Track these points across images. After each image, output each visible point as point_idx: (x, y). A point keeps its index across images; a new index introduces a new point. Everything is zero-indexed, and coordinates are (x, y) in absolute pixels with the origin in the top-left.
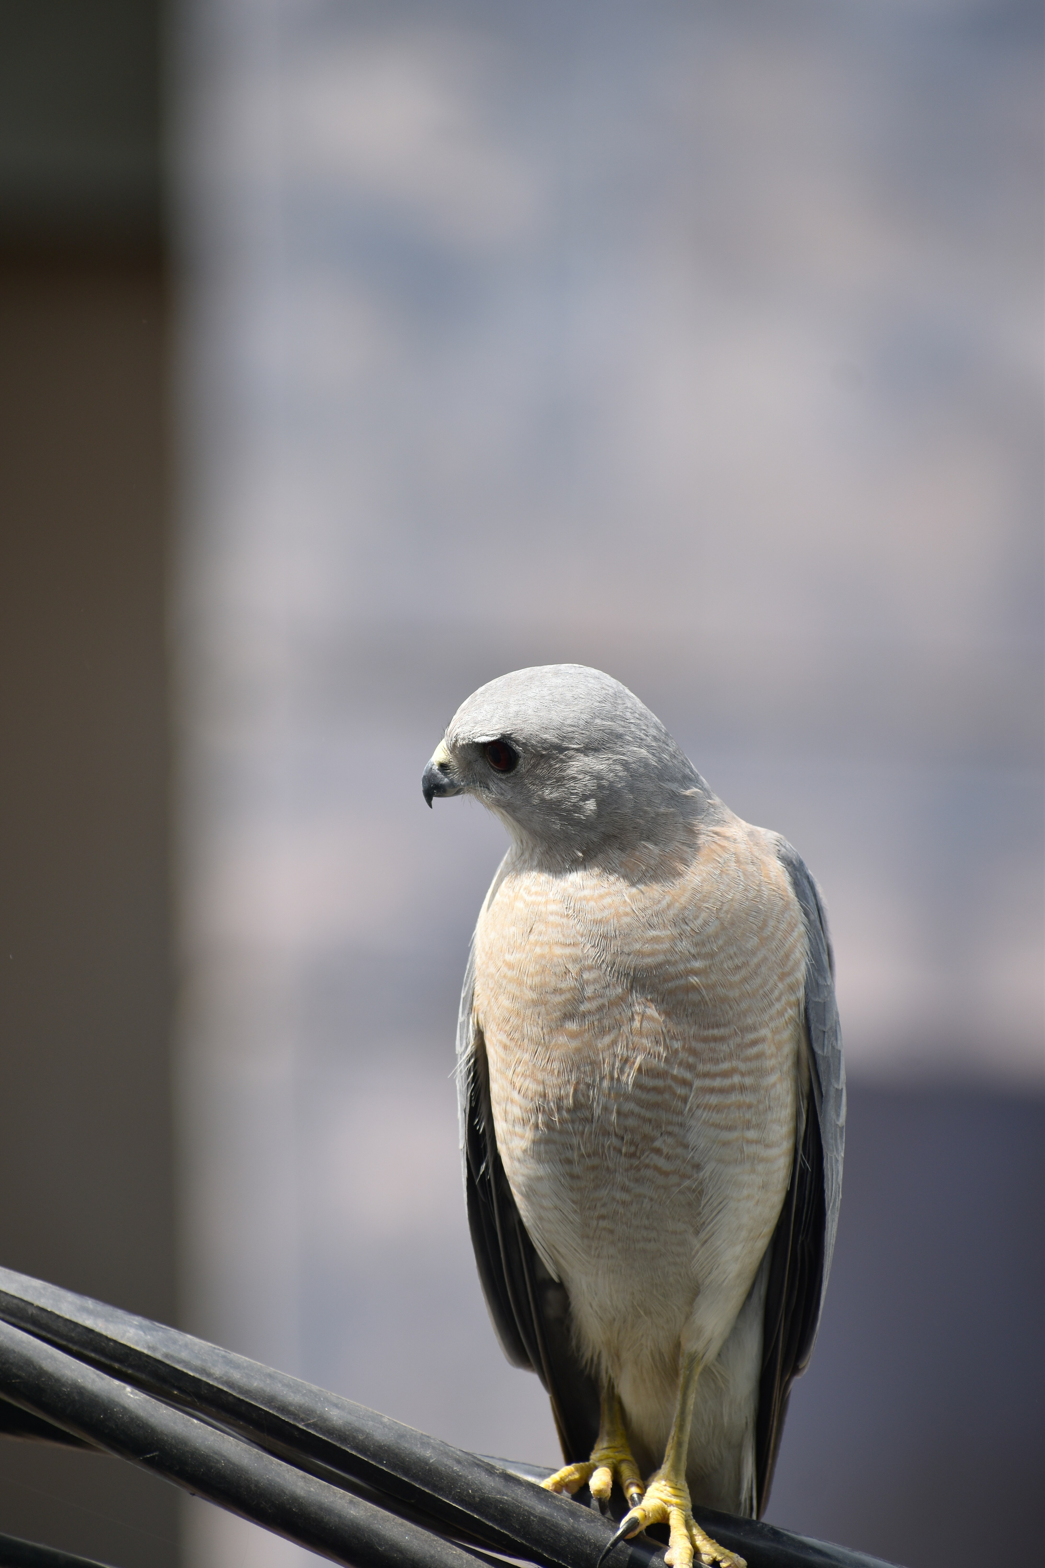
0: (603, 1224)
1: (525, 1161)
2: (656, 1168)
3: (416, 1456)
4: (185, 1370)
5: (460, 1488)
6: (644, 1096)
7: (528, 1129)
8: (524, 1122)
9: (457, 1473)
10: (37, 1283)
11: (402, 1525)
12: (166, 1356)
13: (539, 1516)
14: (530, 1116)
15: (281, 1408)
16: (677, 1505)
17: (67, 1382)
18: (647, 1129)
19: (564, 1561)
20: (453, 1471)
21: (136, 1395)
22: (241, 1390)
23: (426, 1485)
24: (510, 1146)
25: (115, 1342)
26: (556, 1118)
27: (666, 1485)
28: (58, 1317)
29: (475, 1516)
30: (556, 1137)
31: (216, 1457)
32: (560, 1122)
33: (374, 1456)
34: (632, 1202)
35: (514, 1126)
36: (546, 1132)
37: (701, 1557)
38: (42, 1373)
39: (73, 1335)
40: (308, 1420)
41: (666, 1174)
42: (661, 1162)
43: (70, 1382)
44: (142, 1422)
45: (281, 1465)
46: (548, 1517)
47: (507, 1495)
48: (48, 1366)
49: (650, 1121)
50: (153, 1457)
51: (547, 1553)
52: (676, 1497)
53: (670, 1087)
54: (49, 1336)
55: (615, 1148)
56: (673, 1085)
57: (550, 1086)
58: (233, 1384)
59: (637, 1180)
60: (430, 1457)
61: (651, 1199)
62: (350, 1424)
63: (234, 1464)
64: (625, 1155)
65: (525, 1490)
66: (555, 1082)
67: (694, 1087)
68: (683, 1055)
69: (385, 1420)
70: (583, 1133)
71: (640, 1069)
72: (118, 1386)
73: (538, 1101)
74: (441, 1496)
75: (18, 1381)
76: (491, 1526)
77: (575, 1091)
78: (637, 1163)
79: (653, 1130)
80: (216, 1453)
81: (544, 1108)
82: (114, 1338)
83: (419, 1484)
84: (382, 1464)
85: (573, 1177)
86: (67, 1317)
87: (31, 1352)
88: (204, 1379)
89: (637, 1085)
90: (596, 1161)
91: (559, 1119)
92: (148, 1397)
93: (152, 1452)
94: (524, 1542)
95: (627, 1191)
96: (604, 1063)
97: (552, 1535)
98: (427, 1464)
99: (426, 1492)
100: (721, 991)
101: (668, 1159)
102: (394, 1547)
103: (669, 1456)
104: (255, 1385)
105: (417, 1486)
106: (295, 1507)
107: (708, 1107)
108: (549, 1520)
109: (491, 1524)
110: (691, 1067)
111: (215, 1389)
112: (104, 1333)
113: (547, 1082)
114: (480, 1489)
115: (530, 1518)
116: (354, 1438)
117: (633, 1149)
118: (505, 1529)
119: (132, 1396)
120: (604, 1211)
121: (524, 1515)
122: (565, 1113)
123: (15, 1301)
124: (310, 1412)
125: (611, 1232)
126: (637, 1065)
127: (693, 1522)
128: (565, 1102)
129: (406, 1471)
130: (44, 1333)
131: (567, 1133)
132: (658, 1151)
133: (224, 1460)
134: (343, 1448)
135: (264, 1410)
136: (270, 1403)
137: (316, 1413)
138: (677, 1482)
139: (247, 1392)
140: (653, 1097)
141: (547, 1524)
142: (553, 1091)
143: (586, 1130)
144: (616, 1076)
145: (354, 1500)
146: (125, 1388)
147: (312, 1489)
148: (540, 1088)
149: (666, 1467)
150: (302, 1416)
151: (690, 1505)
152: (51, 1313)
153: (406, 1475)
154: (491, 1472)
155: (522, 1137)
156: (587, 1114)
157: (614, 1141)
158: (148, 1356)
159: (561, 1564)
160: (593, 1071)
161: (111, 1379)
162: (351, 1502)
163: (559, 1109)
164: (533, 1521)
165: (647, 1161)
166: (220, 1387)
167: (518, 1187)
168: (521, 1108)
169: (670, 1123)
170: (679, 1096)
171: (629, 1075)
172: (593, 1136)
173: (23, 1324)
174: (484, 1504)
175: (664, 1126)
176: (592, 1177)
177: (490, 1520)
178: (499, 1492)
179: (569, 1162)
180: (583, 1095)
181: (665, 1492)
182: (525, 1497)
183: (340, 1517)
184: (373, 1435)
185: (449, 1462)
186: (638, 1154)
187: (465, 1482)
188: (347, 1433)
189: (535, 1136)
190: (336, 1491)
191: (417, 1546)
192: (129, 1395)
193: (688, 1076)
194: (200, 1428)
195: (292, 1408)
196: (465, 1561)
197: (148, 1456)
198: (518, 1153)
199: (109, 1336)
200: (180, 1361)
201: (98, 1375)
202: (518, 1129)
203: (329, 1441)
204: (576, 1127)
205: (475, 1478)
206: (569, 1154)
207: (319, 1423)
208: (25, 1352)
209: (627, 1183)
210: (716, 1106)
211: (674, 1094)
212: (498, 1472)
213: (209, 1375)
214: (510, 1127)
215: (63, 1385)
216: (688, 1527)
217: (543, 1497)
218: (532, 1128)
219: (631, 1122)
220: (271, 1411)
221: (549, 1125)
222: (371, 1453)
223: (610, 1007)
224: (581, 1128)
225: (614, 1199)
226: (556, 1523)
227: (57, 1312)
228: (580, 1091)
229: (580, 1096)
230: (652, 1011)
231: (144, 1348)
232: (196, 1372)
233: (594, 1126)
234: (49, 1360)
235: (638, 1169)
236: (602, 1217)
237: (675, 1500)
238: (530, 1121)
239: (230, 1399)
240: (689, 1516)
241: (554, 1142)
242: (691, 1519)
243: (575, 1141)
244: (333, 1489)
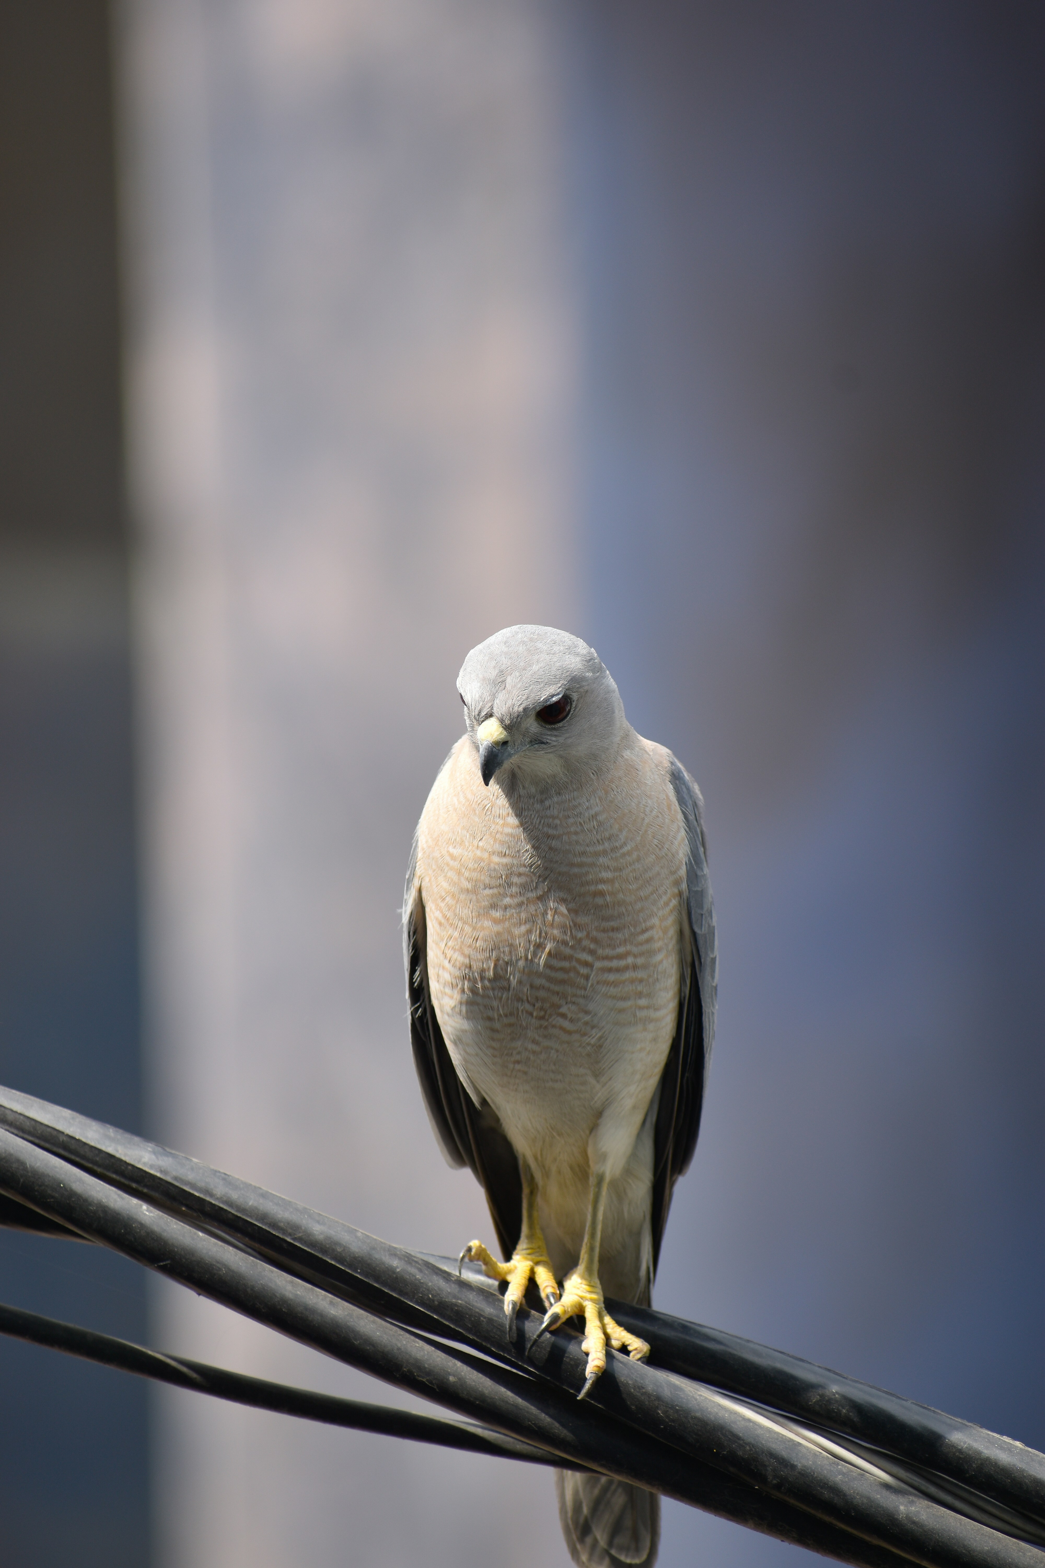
0: (518, 1067)
1: (453, 1016)
2: (561, 1028)
3: (385, 1266)
4: (192, 1191)
5: (422, 1293)
6: (553, 974)
7: (456, 992)
8: (453, 986)
9: (419, 1280)
10: (67, 1113)
11: (374, 1322)
12: (176, 1178)
13: (488, 1317)
14: (458, 981)
15: (272, 1224)
16: (592, 1300)
17: (94, 1202)
18: (555, 999)
19: (509, 1354)
20: (416, 1279)
21: (151, 1212)
22: (239, 1208)
23: (394, 1290)
24: (442, 1002)
25: (133, 1166)
26: (479, 986)
27: (581, 1283)
28: (85, 1144)
29: (435, 1317)
30: (479, 1000)
31: (218, 1265)
32: (482, 989)
33: (350, 1266)
34: (541, 1053)
35: (444, 987)
36: (471, 996)
37: (611, 1341)
38: (72, 1194)
39: (98, 1159)
40: (295, 1234)
41: (570, 1033)
42: (566, 1024)
43: (95, 1202)
44: (156, 1236)
45: (272, 1272)
46: (495, 1318)
47: (461, 1299)
48: (77, 1187)
49: (558, 993)
50: (166, 1265)
51: (494, 1347)
52: (590, 1293)
53: (575, 968)
54: (77, 1159)
55: (527, 1012)
56: (578, 966)
57: (475, 960)
58: (232, 1203)
59: (545, 1037)
60: (397, 1267)
61: (557, 1051)
62: (330, 1238)
63: (233, 1271)
64: (536, 1018)
65: (476, 1295)
66: (479, 957)
67: (594, 968)
68: (586, 943)
69: (359, 1234)
70: (501, 999)
71: (550, 954)
72: (136, 1204)
73: (465, 970)
74: (406, 1299)
75: (52, 1200)
76: (447, 1325)
77: (496, 966)
78: (546, 1023)
79: (559, 1000)
80: (218, 1262)
81: (469, 976)
82: (132, 1162)
83: (387, 1290)
84: (357, 1272)
85: (493, 1030)
86: (92, 1144)
87: (63, 1176)
88: (208, 1199)
89: (547, 965)
90: (512, 1020)
91: (482, 986)
92: (161, 1213)
93: (165, 1261)
94: (475, 1338)
95: (537, 1044)
96: (520, 947)
97: (499, 1333)
98: (394, 1272)
99: (393, 1296)
100: (621, 896)
101: (572, 1022)
102: (368, 1341)
103: (583, 1259)
104: (250, 1204)
105: (386, 1291)
106: (284, 1307)
107: (607, 983)
108: (496, 1321)
109: (447, 1323)
110: (592, 952)
111: (217, 1208)
112: (124, 1158)
113: (472, 956)
114: (439, 1294)
115: (480, 1319)
116: (333, 1250)
117: (542, 1013)
118: (460, 1327)
119: (147, 1213)
120: (518, 1057)
121: (475, 1316)
122: (487, 983)
123: (49, 1130)
124: (297, 1227)
125: (525, 1073)
126: (547, 950)
127: (605, 1312)
128: (487, 973)
129: (377, 1279)
130: (73, 1157)
131: (489, 997)
132: (564, 1016)
133: (225, 1268)
134: (325, 1258)
135: (258, 1226)
136: (263, 1220)
137: (301, 1229)
138: (591, 1281)
139: (244, 1211)
140: (560, 975)
141: (495, 1324)
142: (477, 964)
143: (504, 996)
144: (530, 957)
145: (334, 1301)
146: (141, 1206)
147: (298, 1292)
148: (467, 961)
149: (581, 1267)
150: (290, 1231)
151: (602, 1299)
152: (79, 1141)
153: (377, 1282)
154: (447, 1280)
155: (452, 997)
156: (505, 984)
157: (528, 1007)
158: (160, 1179)
159: (506, 1356)
160: (510, 952)
161: (130, 1197)
162: (331, 1303)
163: (482, 978)
164: (483, 1321)
165: (554, 1023)
166: (222, 1205)
167: (448, 1034)
168: (450, 974)
169: (575, 995)
170: (582, 975)
171: (540, 957)
172: (510, 1001)
173: (55, 1149)
174: (442, 1307)
175: (569, 998)
176: (509, 1031)
177: (447, 1320)
178: (455, 1297)
179: (490, 1019)
180: (502, 969)
181: (581, 1289)
182: (476, 1301)
183: (322, 1315)
184: (349, 1248)
185: (412, 1270)
186: (547, 1017)
187: (425, 1289)
188: (328, 1246)
189: (462, 998)
190: (318, 1294)
191: (386, 1340)
192: (145, 1212)
193: (589, 958)
194: (204, 1241)
195: (282, 1225)
196: (426, 1353)
197: (162, 1264)
198: (448, 1009)
199: (128, 1161)
200: (188, 1183)
201: (119, 1195)
202: (448, 990)
203: (313, 1252)
204: (496, 993)
205: (434, 1285)
206: (490, 1013)
207: (303, 1237)
208: (58, 1176)
209: (537, 1038)
210: (613, 982)
211: (578, 973)
212: (453, 1279)
213: (211, 1195)
214: (442, 988)
215: (90, 1204)
216: (601, 1318)
217: (491, 1300)
218: (460, 992)
219: (542, 994)
220: (264, 1227)
221: (473, 990)
222: (347, 1263)
223: (528, 904)
224: (500, 994)
225: (526, 1049)
226: (502, 1323)
227: (84, 1140)
228: (499, 966)
229: (500, 970)
230: (563, 909)
231: (157, 1171)
232: (201, 1193)
233: (510, 994)
234: (78, 1183)
235: (546, 1028)
236: (518, 1062)
237: (589, 1296)
238: (458, 986)
239: (230, 1216)
240: (601, 1308)
241: (478, 1004)
242: (603, 1311)
243: (495, 1004)
244: (316, 1292)
